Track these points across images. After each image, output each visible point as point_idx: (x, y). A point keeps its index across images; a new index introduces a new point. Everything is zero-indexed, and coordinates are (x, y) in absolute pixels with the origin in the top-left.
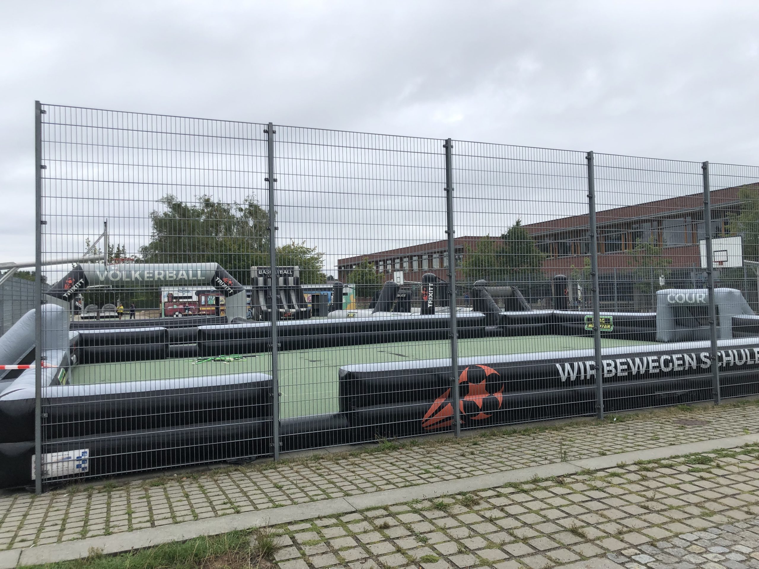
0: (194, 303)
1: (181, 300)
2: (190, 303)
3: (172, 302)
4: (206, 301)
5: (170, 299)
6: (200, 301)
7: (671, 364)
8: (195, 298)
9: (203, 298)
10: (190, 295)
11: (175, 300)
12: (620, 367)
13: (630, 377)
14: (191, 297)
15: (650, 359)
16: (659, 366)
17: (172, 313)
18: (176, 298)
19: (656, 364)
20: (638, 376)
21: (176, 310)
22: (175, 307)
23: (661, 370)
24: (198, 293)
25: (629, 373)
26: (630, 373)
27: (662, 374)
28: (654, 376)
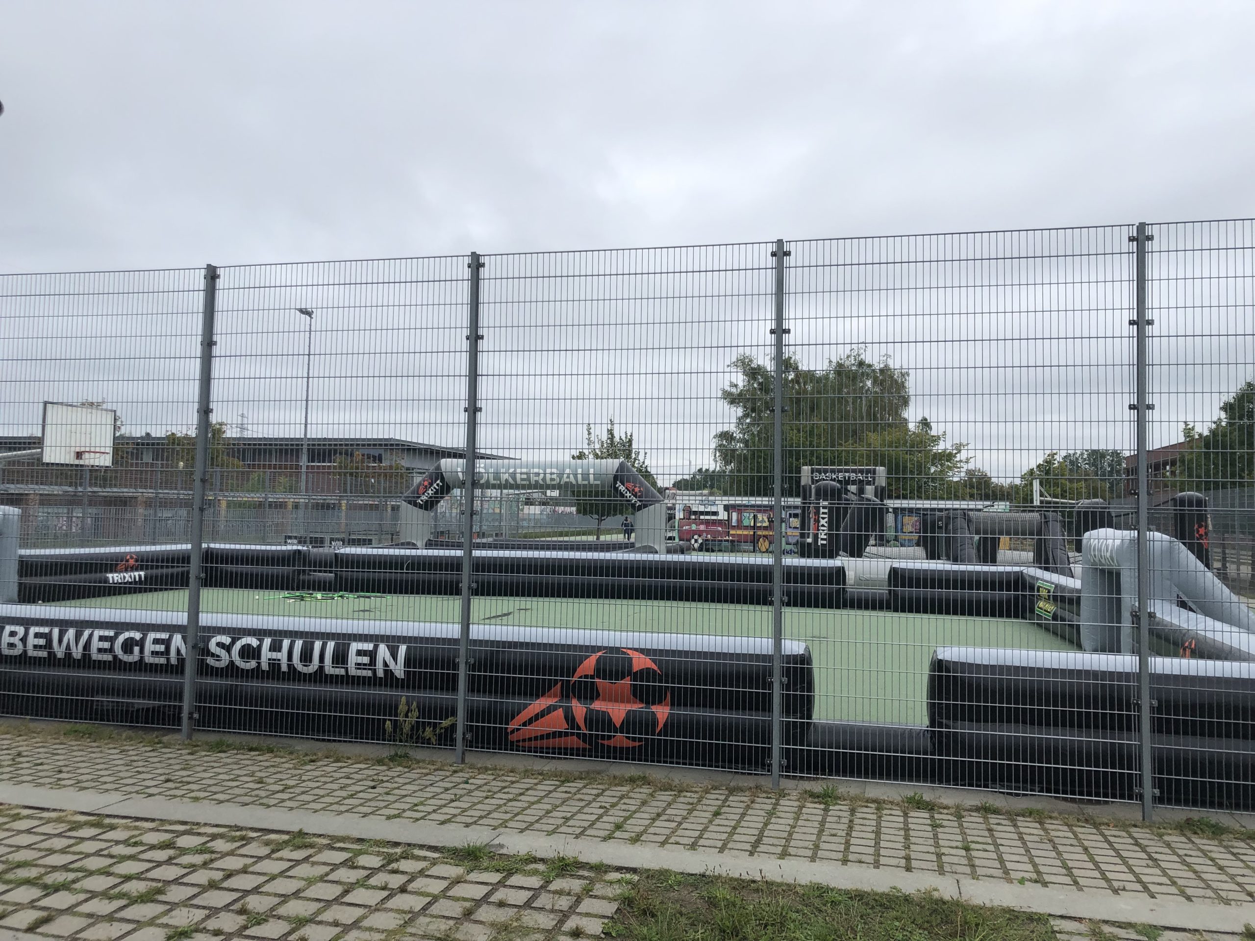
0: (720, 523)
1: (702, 517)
2: (714, 522)
3: (689, 519)
4: (739, 521)
5: (687, 515)
6: (729, 519)
7: (136, 649)
8: (723, 515)
9: (735, 516)
10: (714, 509)
11: (693, 517)
12: (32, 641)
13: (51, 660)
14: (715, 513)
15: (98, 633)
16: (111, 650)
17: (688, 537)
18: (695, 513)
19: (106, 645)
20: (68, 660)
21: (695, 532)
22: (694, 527)
23: (115, 657)
24: (727, 508)
25: (49, 653)
26: (52, 655)
27: (117, 665)
28: (101, 665)
